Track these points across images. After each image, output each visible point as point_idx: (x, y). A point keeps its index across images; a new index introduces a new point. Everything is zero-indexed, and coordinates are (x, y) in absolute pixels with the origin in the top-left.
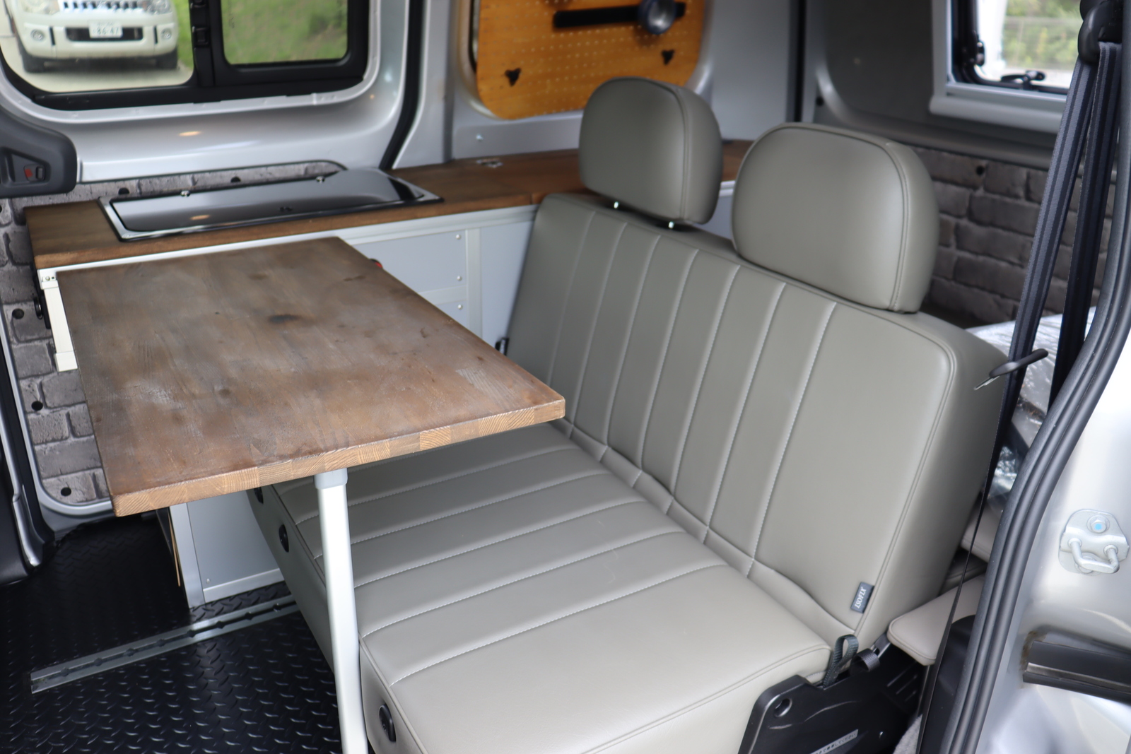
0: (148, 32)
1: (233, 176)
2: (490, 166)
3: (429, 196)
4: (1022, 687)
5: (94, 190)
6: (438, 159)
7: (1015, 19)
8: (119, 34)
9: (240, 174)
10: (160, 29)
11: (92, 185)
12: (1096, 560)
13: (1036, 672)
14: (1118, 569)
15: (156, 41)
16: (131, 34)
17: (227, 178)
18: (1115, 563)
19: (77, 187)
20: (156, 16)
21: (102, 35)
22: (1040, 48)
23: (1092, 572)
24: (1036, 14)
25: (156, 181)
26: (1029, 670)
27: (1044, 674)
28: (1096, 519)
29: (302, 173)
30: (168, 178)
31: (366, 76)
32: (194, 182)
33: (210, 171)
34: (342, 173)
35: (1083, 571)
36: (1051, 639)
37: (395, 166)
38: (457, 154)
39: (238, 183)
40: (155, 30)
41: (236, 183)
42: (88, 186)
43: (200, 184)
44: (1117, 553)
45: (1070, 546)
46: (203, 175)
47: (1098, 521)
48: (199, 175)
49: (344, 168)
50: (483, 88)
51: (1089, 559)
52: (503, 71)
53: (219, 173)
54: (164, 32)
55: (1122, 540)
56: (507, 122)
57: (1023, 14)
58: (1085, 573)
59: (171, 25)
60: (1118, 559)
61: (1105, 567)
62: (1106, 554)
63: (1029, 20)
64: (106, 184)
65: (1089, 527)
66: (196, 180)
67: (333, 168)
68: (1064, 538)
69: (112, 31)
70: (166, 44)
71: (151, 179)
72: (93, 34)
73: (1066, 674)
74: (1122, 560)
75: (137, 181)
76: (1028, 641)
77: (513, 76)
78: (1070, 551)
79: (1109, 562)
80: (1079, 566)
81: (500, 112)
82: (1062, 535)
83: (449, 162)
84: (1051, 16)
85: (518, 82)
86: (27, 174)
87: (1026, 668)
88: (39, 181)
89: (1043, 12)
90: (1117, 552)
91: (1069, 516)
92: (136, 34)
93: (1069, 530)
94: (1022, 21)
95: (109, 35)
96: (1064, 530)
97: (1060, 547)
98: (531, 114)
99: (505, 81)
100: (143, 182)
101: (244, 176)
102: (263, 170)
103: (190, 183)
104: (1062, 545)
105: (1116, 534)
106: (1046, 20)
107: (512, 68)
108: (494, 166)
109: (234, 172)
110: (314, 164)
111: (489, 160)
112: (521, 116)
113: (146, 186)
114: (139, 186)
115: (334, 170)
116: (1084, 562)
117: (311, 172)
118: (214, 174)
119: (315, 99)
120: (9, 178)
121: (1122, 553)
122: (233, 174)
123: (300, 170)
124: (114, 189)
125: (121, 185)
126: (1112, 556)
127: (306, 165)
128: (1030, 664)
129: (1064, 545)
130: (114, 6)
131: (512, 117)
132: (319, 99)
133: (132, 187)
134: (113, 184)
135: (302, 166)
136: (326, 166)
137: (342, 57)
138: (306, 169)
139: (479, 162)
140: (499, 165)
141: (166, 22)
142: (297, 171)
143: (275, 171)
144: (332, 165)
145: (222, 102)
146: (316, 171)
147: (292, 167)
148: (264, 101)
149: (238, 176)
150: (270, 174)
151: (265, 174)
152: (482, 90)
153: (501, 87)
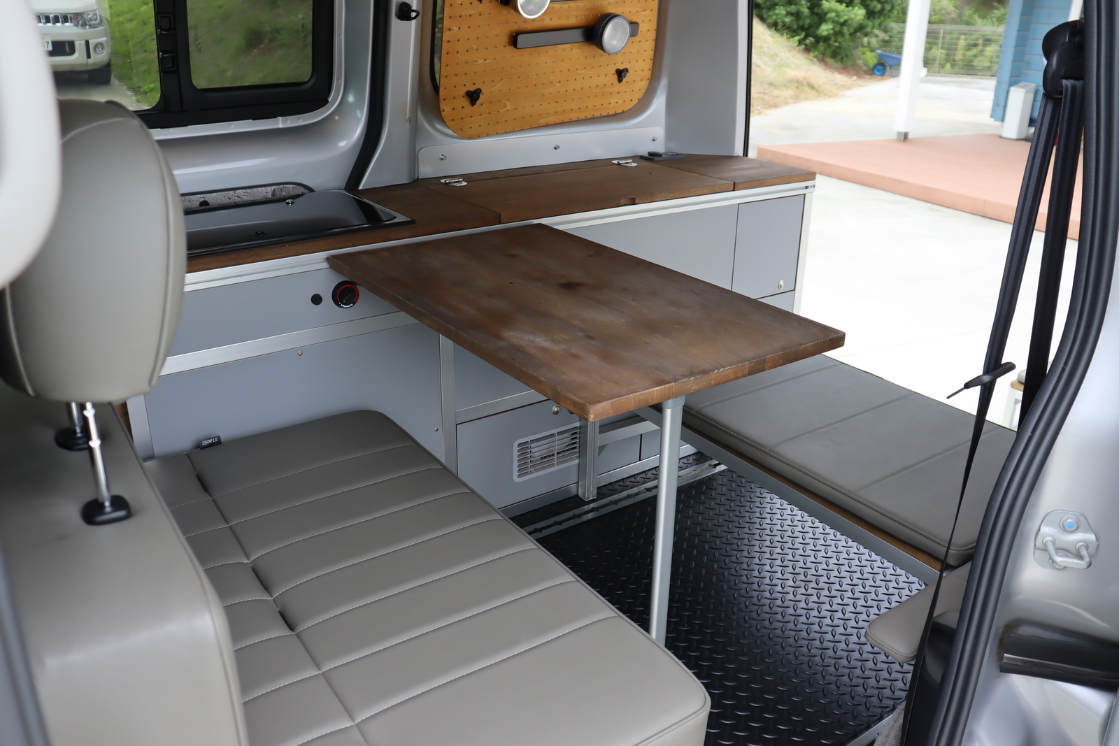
0: (80, 46)
2: (454, 185)
3: (400, 218)
4: (999, 677)
6: (403, 179)
7: (934, 26)
9: (208, 197)
10: (92, 43)
12: (1068, 557)
13: (1012, 662)
14: (1090, 565)
15: (89, 56)
16: (63, 47)
17: (196, 202)
18: (1087, 559)
20: (87, 30)
22: (959, 56)
23: (1065, 567)
24: (953, 22)
26: (1004, 661)
27: (1019, 664)
28: (1068, 518)
29: (270, 195)
31: (330, 99)
34: (309, 195)
35: (1057, 567)
36: (1025, 631)
37: (360, 188)
38: (424, 174)
39: (207, 207)
40: (87, 43)
41: (205, 207)
44: (1087, 550)
45: (1045, 544)
47: (1070, 520)
49: (311, 190)
50: (445, 107)
51: (1062, 556)
52: (463, 92)
54: (96, 46)
55: (1091, 537)
57: (942, 22)
58: (1058, 569)
59: (103, 40)
60: (1089, 554)
61: (1078, 563)
62: (1078, 551)
63: (948, 27)
65: (1062, 527)
67: (300, 190)
68: (1038, 538)
70: (99, 58)
73: (1039, 663)
74: (1093, 556)
76: (1004, 633)
77: (473, 97)
78: (1045, 549)
79: (1081, 558)
80: (1053, 561)
81: (460, 131)
82: (1037, 534)
83: (414, 182)
84: (968, 23)
85: (479, 103)
87: (1002, 659)
89: (958, 20)
90: (1087, 548)
91: (1043, 516)
92: (68, 48)
93: (1044, 529)
94: (942, 28)
96: (1039, 530)
97: (1035, 545)
98: (490, 134)
99: (466, 101)
101: (212, 199)
102: (232, 192)
104: (1037, 544)
105: (1086, 532)
106: (964, 28)
107: (473, 88)
108: (459, 185)
109: (202, 196)
110: (282, 186)
111: (453, 180)
112: (481, 135)
115: (299, 192)
116: (1059, 559)
117: (278, 194)
119: (280, 123)
121: (1092, 549)
122: (201, 198)
123: (268, 193)
126: (1084, 553)
127: (273, 188)
128: (1005, 655)
129: (1039, 544)
130: (43, 21)
131: (471, 137)
132: (284, 122)
135: (269, 188)
136: (293, 188)
137: (307, 80)
138: (274, 191)
139: (443, 181)
140: (464, 183)
141: (98, 37)
142: (265, 194)
143: (243, 194)
144: (298, 187)
145: (189, 126)
146: (284, 193)
147: (260, 189)
148: (230, 124)
149: (206, 199)
150: (238, 197)
151: (234, 197)
152: (444, 111)
153: (463, 108)
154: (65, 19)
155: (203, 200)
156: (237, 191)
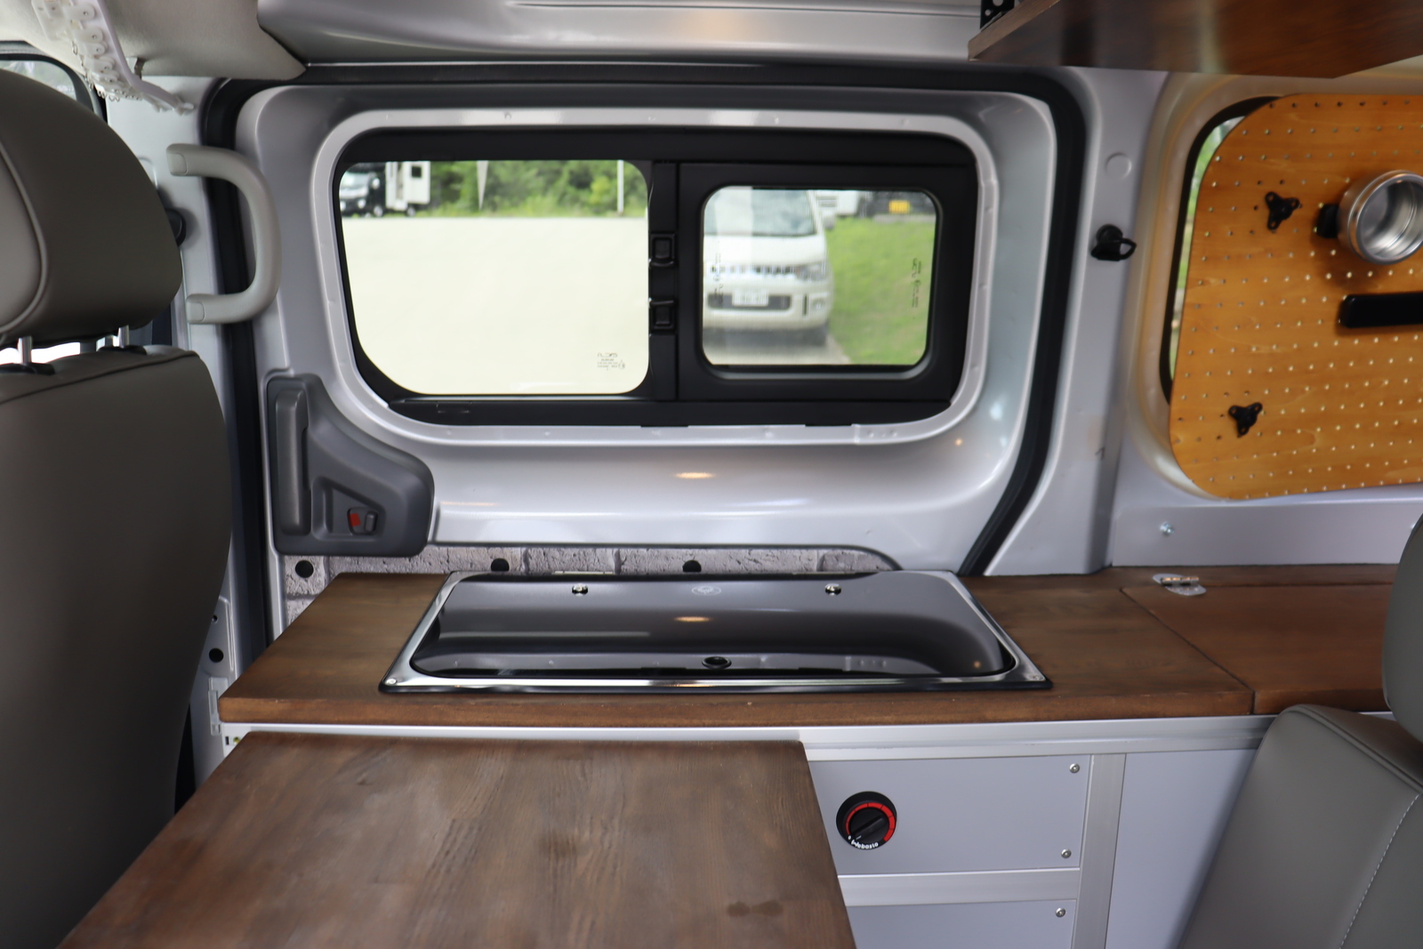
0: (797, 301)
1: (689, 558)
2: (1179, 591)
5: (452, 557)
6: (1075, 562)
8: (764, 302)
9: (701, 557)
10: (812, 297)
11: (451, 549)
15: (805, 311)
16: (779, 302)
17: (676, 562)
19: (428, 549)
20: (809, 283)
21: (746, 303)
25: (554, 552)
29: (814, 567)
30: (576, 550)
31: (955, 401)
32: (619, 563)
33: (648, 546)
34: (888, 574)
37: (989, 572)
38: (1119, 555)
39: (696, 573)
40: (806, 300)
41: (692, 572)
42: (444, 549)
43: (628, 567)
46: (635, 550)
48: (629, 551)
49: (894, 565)
50: (1181, 436)
52: (1224, 408)
53: (663, 551)
54: (816, 302)
56: (1224, 504)
59: (824, 295)
64: (472, 549)
66: (623, 559)
67: (872, 563)
69: (757, 299)
70: (818, 315)
71: (546, 550)
72: (737, 301)
75: (524, 549)
77: (1244, 418)
81: (1211, 483)
83: (1100, 572)
85: (1254, 430)
86: (351, 520)
88: (368, 534)
92: (783, 303)
95: (753, 302)
98: (1276, 492)
99: (1229, 426)
100: (533, 552)
101: (707, 560)
102: (744, 552)
103: (612, 563)
107: (1245, 402)
108: (1187, 592)
109: (690, 551)
110: (839, 552)
111: (1176, 579)
112: (1255, 493)
113: (538, 562)
114: (526, 558)
115: (874, 566)
117: (831, 565)
118: (655, 551)
119: (857, 435)
120: (325, 526)
122: (688, 555)
123: (811, 561)
124: (484, 560)
125: (498, 553)
127: (823, 552)
130: (764, 271)
131: (1234, 496)
132: (862, 435)
133: (514, 559)
134: (483, 550)
135: (815, 552)
136: (860, 557)
137: (913, 362)
138: (823, 560)
139: (1157, 578)
140: (1198, 590)
141: (820, 291)
142: (805, 562)
143: (764, 557)
144: (870, 557)
145: (690, 427)
146: (842, 565)
147: (797, 552)
148: (765, 430)
149: (697, 559)
150: (755, 561)
151: (747, 561)
152: (1178, 441)
153: (1219, 438)
154: (788, 270)
155: (690, 558)
156: (754, 551)
